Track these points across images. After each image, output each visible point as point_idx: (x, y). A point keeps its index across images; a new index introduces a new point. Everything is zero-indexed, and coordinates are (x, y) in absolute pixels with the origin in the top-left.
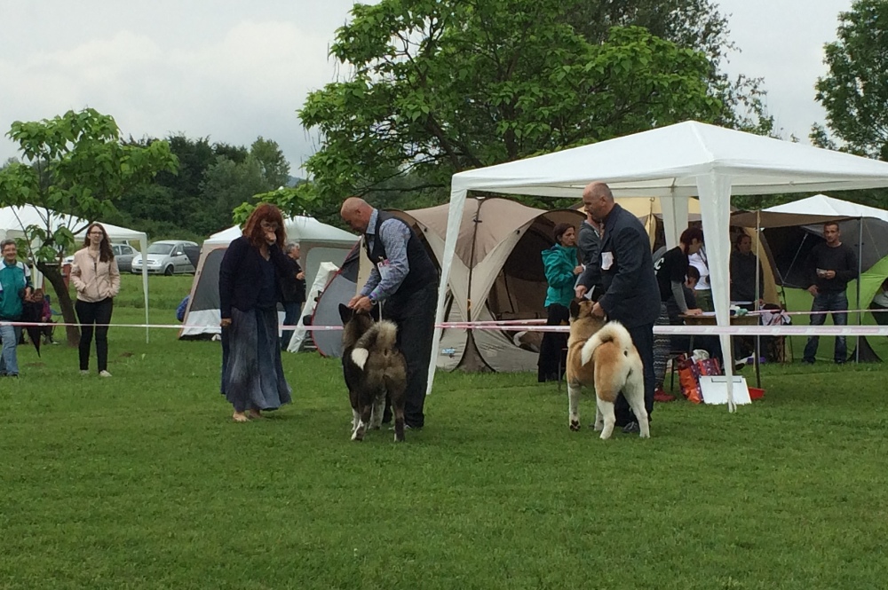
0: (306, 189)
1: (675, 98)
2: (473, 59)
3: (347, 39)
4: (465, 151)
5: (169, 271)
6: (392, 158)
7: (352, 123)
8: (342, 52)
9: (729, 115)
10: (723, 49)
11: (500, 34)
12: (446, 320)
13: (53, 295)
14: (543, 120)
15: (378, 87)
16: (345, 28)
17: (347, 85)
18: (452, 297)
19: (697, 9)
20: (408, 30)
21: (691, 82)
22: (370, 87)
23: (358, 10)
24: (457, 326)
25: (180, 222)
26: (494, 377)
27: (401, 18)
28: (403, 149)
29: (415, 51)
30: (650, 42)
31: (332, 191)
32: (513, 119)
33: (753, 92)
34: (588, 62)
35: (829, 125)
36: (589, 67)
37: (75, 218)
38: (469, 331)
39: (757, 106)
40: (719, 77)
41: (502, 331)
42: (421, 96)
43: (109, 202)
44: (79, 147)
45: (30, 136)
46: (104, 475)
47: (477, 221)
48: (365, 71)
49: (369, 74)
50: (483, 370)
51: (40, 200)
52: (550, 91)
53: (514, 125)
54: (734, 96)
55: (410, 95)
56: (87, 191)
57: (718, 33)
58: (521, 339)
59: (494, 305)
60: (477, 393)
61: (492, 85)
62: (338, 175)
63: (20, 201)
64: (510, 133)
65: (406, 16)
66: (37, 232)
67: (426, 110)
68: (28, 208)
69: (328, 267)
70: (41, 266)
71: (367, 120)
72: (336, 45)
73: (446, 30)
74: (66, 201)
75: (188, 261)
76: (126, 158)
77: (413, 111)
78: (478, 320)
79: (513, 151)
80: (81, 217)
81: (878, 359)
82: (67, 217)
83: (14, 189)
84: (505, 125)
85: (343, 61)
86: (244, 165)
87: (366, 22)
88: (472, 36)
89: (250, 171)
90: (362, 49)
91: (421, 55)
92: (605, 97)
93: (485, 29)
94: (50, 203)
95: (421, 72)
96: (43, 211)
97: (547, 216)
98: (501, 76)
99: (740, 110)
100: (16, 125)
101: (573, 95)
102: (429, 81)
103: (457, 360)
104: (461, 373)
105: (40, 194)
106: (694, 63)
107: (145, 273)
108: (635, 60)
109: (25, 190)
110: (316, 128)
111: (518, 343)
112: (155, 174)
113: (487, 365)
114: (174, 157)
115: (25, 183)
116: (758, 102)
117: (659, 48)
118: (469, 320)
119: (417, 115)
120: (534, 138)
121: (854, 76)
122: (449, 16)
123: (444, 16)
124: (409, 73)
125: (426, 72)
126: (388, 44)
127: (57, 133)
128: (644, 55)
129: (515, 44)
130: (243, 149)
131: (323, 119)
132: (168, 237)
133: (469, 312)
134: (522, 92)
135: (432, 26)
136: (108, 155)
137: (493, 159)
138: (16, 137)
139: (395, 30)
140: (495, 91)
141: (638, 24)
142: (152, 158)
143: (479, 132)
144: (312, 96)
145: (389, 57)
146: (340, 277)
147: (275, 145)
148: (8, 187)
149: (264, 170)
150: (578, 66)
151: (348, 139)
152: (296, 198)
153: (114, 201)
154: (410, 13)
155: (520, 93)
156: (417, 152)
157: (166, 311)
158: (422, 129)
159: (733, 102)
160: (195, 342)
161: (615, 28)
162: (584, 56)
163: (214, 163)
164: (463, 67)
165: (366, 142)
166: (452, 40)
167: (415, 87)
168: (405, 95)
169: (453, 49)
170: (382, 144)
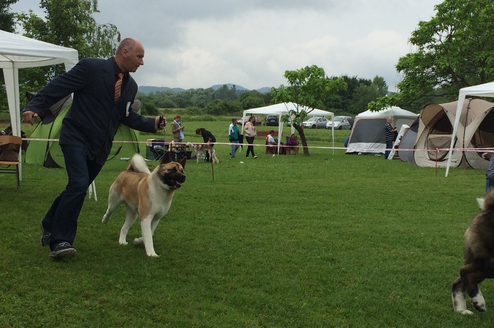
0: (397, 96)
2: (468, 42)
3: (416, 36)
4: (463, 80)
5: (340, 128)
6: (433, 83)
7: (416, 69)
8: (414, 41)
11: (480, 32)
12: (454, 147)
13: (299, 136)
15: (428, 54)
16: (416, 31)
17: (415, 54)
18: (457, 138)
20: (441, 31)
22: (424, 55)
23: (421, 24)
24: (459, 149)
25: (345, 109)
26: (473, 170)
27: (439, 26)
28: (437, 79)
29: (444, 39)
31: (408, 96)
32: (484, 67)
37: (307, 107)
38: (463, 152)
41: (477, 152)
42: (446, 58)
43: (320, 101)
44: (310, 80)
45: (291, 76)
46: (323, 203)
47: (468, 108)
48: (423, 48)
49: (424, 50)
50: (468, 168)
51: (295, 100)
53: (485, 69)
55: (441, 57)
56: (313, 97)
58: (485, 156)
59: (474, 142)
60: (467, 177)
61: (476, 53)
62: (410, 90)
63: (287, 102)
64: (483, 73)
65: (441, 25)
66: (294, 112)
67: (448, 64)
68: (290, 103)
69: (405, 126)
70: (295, 125)
71: (423, 68)
72: (411, 38)
73: (457, 31)
74: (305, 101)
75: (349, 124)
76: (327, 84)
78: (467, 148)
79: (484, 80)
80: (310, 106)
82: (305, 107)
83: (285, 96)
84: (481, 69)
85: (414, 44)
86: (370, 87)
87: (424, 28)
88: (468, 33)
89: (372, 89)
90: (422, 40)
91: (446, 41)
93: (474, 30)
94: (299, 102)
95: (446, 48)
96: (296, 104)
98: (480, 48)
100: (287, 72)
102: (449, 51)
103: (458, 164)
104: (460, 169)
105: (295, 98)
107: (333, 129)
109: (289, 97)
110: (402, 71)
111: (484, 157)
112: (338, 90)
113: (470, 166)
114: (346, 83)
115: (290, 94)
118: (464, 148)
119: (444, 66)
122: (459, 25)
123: (457, 25)
124: (441, 49)
125: (448, 48)
126: (433, 37)
127: (302, 75)
129: (486, 36)
130: (370, 80)
131: (405, 68)
132: (339, 115)
133: (464, 144)
134: (488, 56)
135: (451, 29)
136: (321, 83)
137: (474, 83)
138: (286, 76)
139: (436, 31)
142: (337, 84)
143: (469, 72)
144: (401, 59)
145: (433, 43)
146: (410, 130)
147: (383, 79)
148: (283, 95)
149: (378, 89)
151: (414, 76)
152: (393, 99)
153: (322, 100)
154: (443, 24)
156: (443, 81)
157: (340, 143)
158: (445, 71)
160: (351, 155)
163: (359, 86)
164: (464, 45)
165: (422, 77)
166: (460, 35)
167: (443, 54)
168: (439, 58)
169: (459, 39)
170: (428, 78)
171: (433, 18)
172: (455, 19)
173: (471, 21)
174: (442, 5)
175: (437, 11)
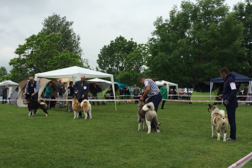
0: (10, 76)
1: (74, 62)
2: (40, 55)
3: (17, 51)
4: (38, 70)
6: (26, 71)
7: (18, 65)
8: (17, 53)
9: (83, 65)
10: (82, 54)
11: (44, 51)
14: (52, 65)
15: (23, 59)
16: (17, 49)
17: (17, 58)
19: (78, 48)
21: (76, 60)
22: (21, 59)
23: (20, 46)
27: (27, 47)
28: (27, 69)
29: (30, 53)
30: (70, 53)
31: (14, 76)
32: (47, 65)
33: (87, 61)
34: (59, 56)
35: (99, 67)
36: (59, 57)
39: (87, 64)
40: (81, 59)
42: (31, 61)
47: (40, 82)
48: (21, 56)
49: (21, 57)
52: (53, 60)
54: (84, 62)
57: (81, 52)
59: (42, 95)
61: (43, 59)
62: (15, 74)
64: (46, 67)
65: (28, 47)
67: (31, 63)
71: (21, 64)
72: (15, 51)
73: (35, 50)
77: (29, 63)
79: (46, 70)
81: (105, 104)
85: (17, 54)
87: (21, 48)
88: (40, 51)
90: (20, 52)
92: (62, 62)
93: (42, 50)
97: (52, 81)
98: (45, 58)
99: (85, 64)
101: (57, 61)
102: (32, 58)
106: (77, 57)
108: (67, 56)
110: (12, 65)
116: (87, 63)
117: (71, 54)
119: (30, 64)
120: (50, 68)
121: (102, 59)
122: (36, 47)
123: (35, 47)
124: (28, 57)
125: (32, 56)
126: (25, 51)
128: (69, 55)
129: (47, 52)
131: (13, 64)
135: (33, 49)
137: (43, 71)
139: (26, 49)
140: (43, 60)
141: (68, 50)
144: (11, 60)
145: (25, 54)
146: (15, 91)
147: (5, 68)
149: (3, 72)
150: (58, 56)
151: (17, 67)
152: (8, 77)
154: (29, 47)
155: (48, 61)
156: (30, 70)
158: (31, 66)
159: (84, 63)
161: (64, 51)
162: (59, 55)
164: (38, 56)
165: (21, 68)
166: (36, 51)
167: (29, 59)
168: (28, 60)
169: (36, 53)
170: (24, 68)
171: (24, 44)
172: (34, 45)
173: (41, 46)
174: (28, 39)
175: (26, 41)
